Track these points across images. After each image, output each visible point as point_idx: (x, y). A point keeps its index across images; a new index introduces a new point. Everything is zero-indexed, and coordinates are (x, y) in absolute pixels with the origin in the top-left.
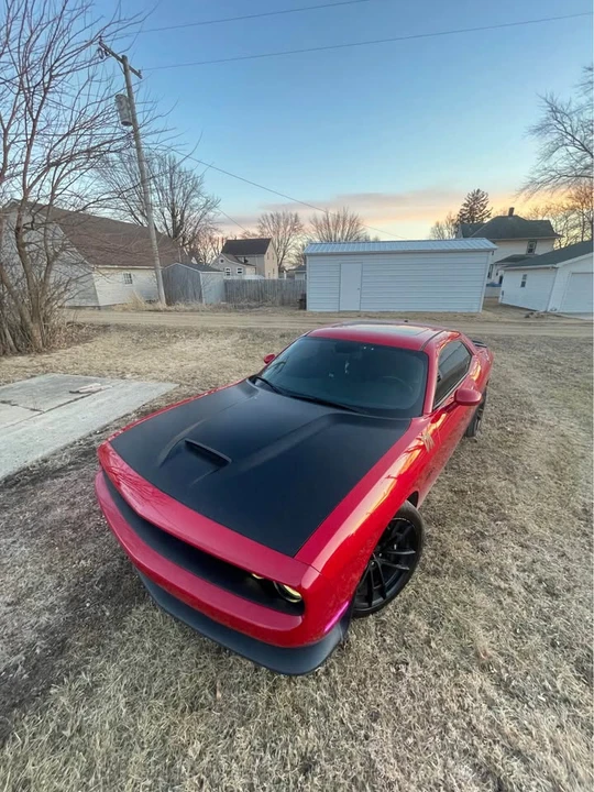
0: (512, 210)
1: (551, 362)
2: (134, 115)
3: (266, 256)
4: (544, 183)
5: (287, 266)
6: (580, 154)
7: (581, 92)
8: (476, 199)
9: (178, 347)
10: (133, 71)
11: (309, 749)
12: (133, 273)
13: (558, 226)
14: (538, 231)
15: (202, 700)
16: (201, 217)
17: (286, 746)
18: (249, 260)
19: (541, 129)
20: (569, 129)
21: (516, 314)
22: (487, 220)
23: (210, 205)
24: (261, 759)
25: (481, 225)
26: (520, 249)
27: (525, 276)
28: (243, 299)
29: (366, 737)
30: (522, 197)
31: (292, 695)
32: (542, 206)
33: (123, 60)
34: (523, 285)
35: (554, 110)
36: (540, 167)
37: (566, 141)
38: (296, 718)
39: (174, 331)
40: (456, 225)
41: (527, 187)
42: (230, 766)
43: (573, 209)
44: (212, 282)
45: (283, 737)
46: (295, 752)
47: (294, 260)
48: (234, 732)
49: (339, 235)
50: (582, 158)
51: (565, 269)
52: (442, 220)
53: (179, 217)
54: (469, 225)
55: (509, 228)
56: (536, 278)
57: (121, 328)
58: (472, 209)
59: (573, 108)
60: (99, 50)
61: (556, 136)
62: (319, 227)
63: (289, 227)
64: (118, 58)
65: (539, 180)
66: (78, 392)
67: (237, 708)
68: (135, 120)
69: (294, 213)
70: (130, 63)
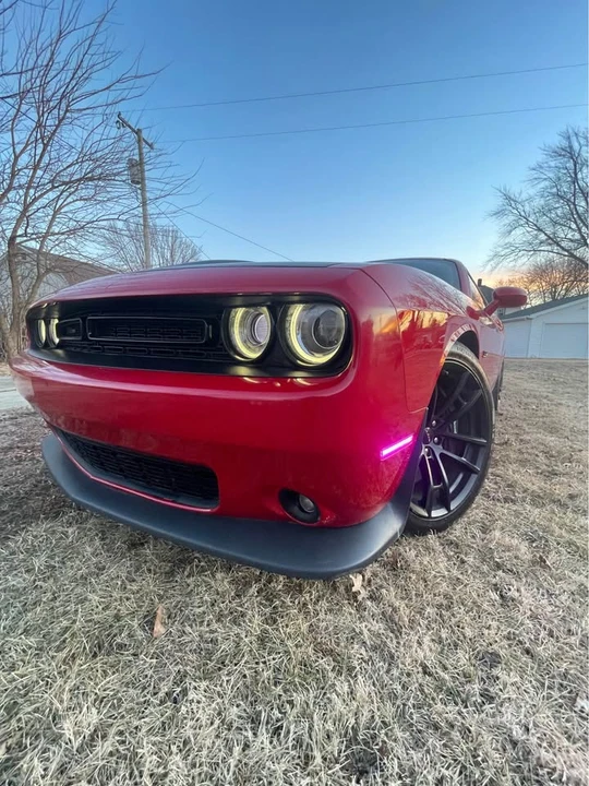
2: (143, 179)
6: (535, 233)
7: (529, 186)
10: (147, 143)
11: (363, 720)
15: (122, 639)
17: (305, 714)
19: (499, 213)
20: (523, 213)
24: (246, 746)
29: (488, 697)
31: (311, 629)
33: (138, 132)
35: (508, 198)
36: (502, 242)
37: (522, 223)
38: (325, 663)
41: (492, 259)
42: (163, 763)
45: (298, 698)
46: (330, 726)
48: (185, 692)
51: (539, 319)
59: (524, 196)
61: (513, 218)
64: (133, 130)
65: (503, 253)
67: (198, 651)
70: (144, 135)
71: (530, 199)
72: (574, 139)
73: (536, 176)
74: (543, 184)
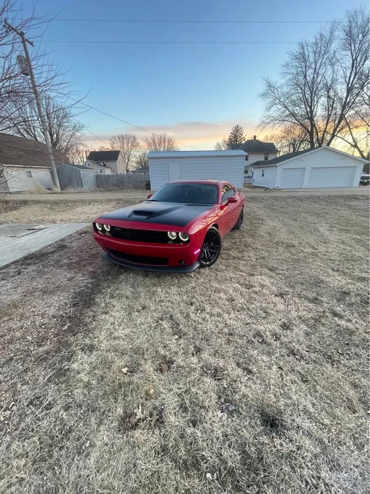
0: (255, 137)
1: (273, 205)
2: (31, 69)
3: (118, 161)
4: (269, 123)
5: (131, 169)
6: (283, 109)
7: (281, 77)
8: (237, 131)
9: (79, 209)
10: (29, 42)
12: (31, 170)
13: (278, 146)
14: (268, 148)
16: (72, 136)
18: (108, 164)
19: (264, 95)
20: (277, 96)
21: (261, 190)
22: (243, 142)
23: (76, 128)
25: (241, 144)
26: (261, 158)
27: (263, 171)
28: (109, 186)
30: (259, 130)
32: (269, 135)
33: (22, 34)
34: (263, 175)
35: (270, 86)
36: (265, 115)
37: (277, 102)
39: (74, 202)
40: (228, 145)
41: (261, 125)
43: (284, 137)
44: (89, 175)
47: (135, 164)
49: (162, 149)
50: (284, 111)
51: (281, 167)
52: (220, 141)
53: (55, 136)
54: (234, 143)
55: (255, 147)
56: (269, 172)
57: (37, 202)
58: (235, 136)
59: (278, 85)
60: (4, 26)
61: (272, 99)
62: (149, 145)
63: (130, 144)
64: (18, 33)
65: (266, 122)
66: (33, 229)
68: (31, 72)
69: (133, 135)
70: (26, 36)
71: (281, 86)
72: (305, 48)
73: (285, 71)
74: (288, 77)
